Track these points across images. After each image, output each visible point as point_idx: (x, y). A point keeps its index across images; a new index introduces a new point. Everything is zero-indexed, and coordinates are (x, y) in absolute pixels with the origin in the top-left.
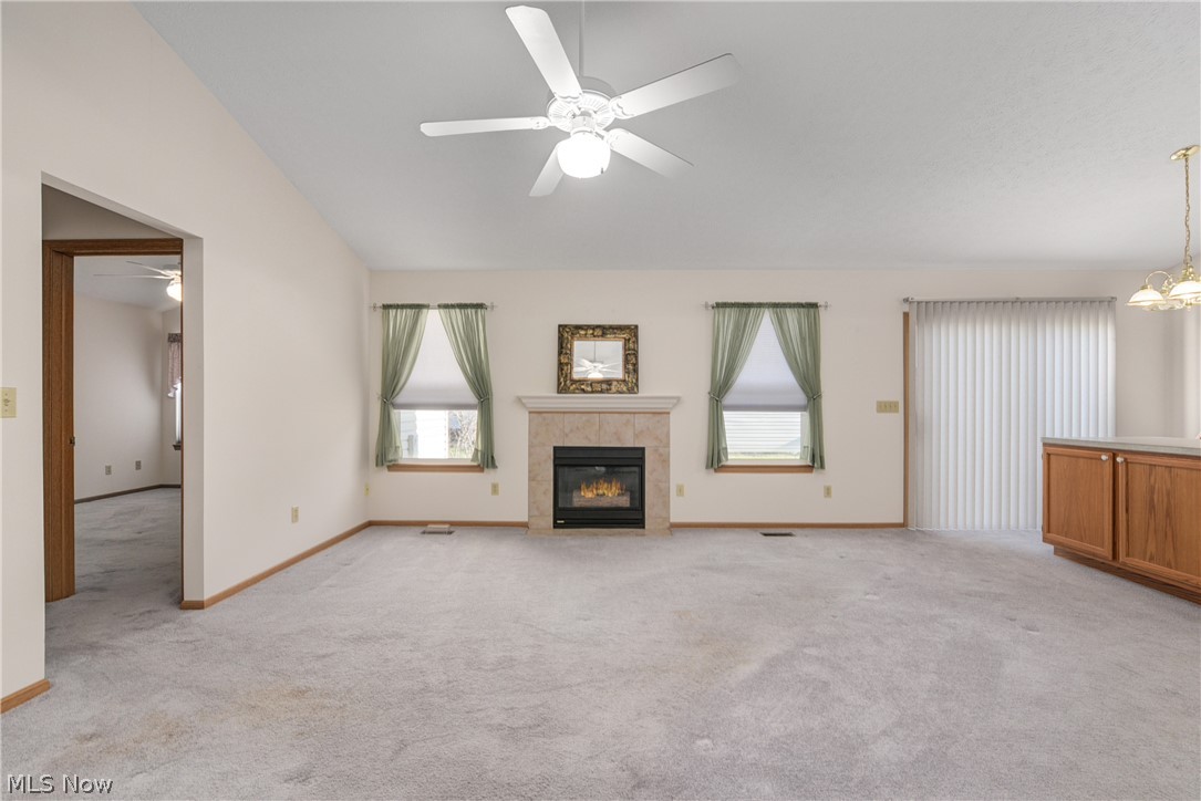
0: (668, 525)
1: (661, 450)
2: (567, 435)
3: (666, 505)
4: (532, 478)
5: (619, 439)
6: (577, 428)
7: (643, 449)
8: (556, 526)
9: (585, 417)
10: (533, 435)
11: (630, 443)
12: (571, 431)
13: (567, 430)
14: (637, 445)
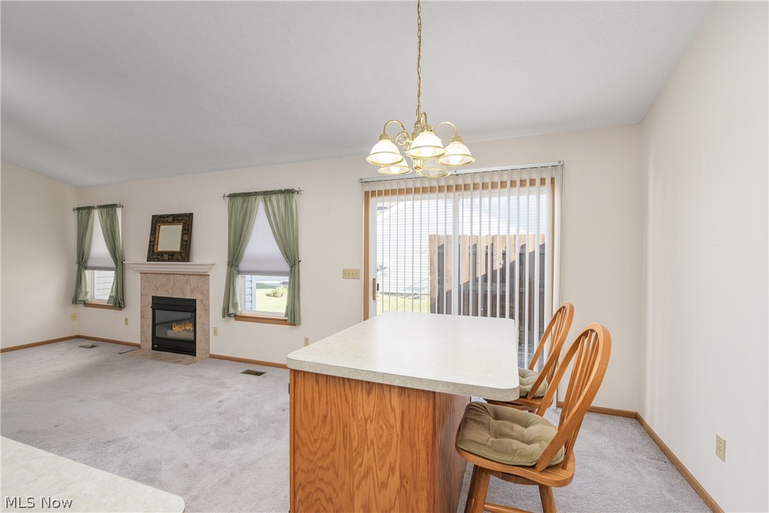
0: (208, 355)
1: (205, 302)
2: (158, 289)
3: (208, 341)
4: (142, 317)
5: (183, 293)
6: (163, 285)
7: (195, 300)
8: (153, 348)
9: (167, 277)
10: (143, 288)
11: (188, 297)
12: (160, 286)
13: (158, 286)
14: (192, 298)
